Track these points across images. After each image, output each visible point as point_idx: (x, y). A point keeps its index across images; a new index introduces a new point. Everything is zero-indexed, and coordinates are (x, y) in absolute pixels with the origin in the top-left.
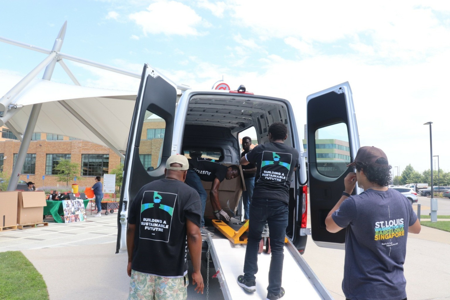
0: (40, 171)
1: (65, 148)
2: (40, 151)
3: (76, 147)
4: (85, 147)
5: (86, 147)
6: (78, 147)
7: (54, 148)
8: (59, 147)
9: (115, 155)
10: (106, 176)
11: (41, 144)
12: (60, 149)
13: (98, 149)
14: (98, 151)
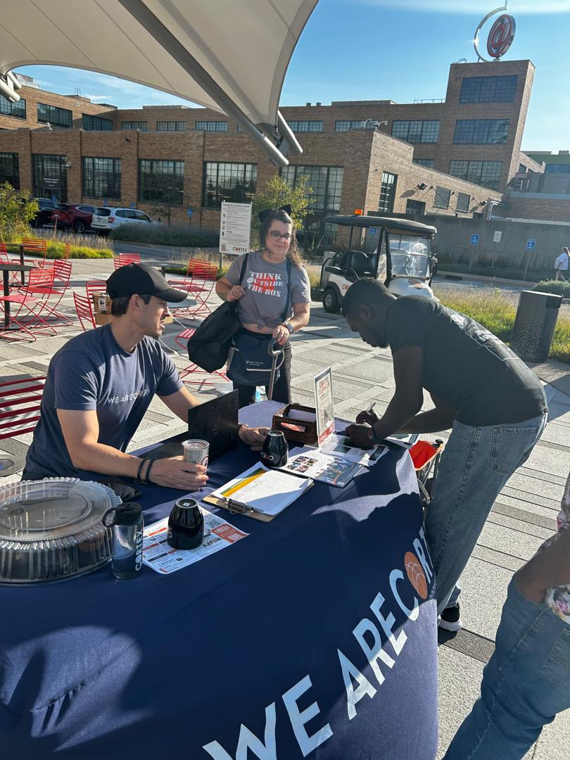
0: (130, 193)
1: (174, 148)
2: (127, 153)
3: (194, 146)
4: (211, 145)
5: (212, 147)
6: (197, 147)
7: (153, 147)
8: (162, 144)
9: (269, 166)
10: (226, 207)
11: (129, 138)
12: (164, 149)
13: (235, 151)
14: (236, 155)
